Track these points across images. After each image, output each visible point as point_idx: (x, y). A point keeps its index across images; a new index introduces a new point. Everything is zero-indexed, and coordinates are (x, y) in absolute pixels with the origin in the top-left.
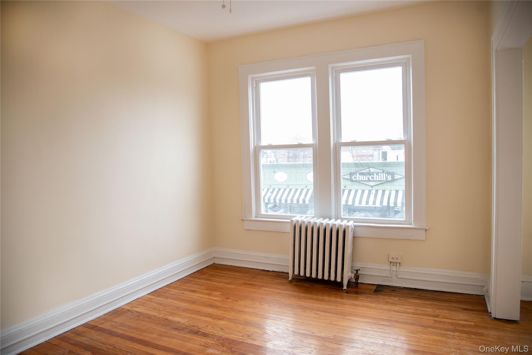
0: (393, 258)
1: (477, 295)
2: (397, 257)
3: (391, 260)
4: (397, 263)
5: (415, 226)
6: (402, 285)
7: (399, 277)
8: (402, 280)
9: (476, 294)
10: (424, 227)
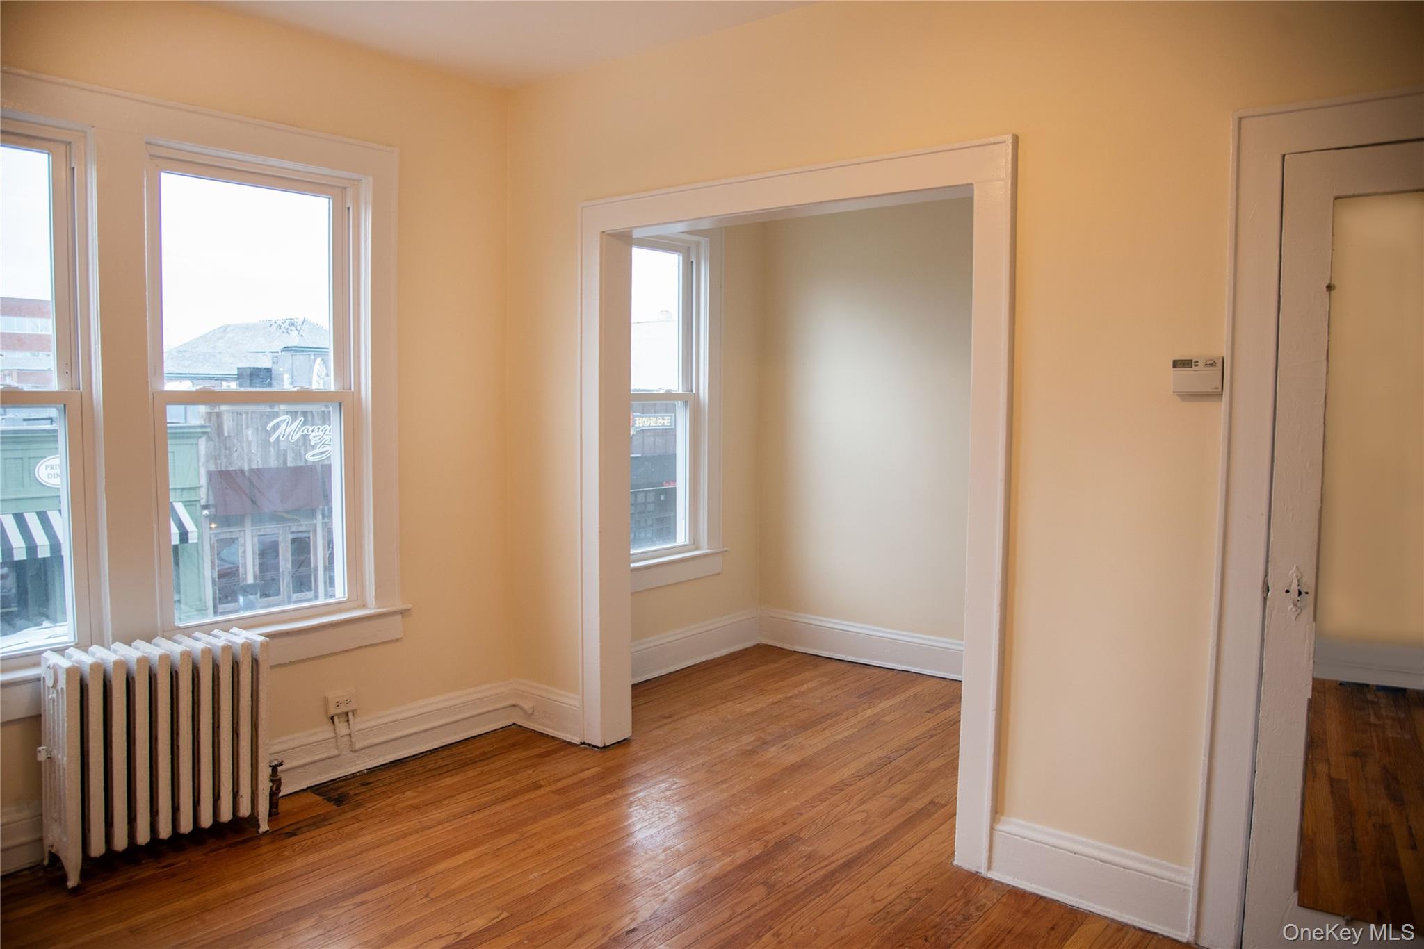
0: (338, 705)
1: (503, 728)
2: (347, 698)
3: (333, 711)
4: (347, 714)
5: (379, 608)
6: (366, 764)
7: (358, 746)
8: (364, 751)
9: (501, 726)
10: (400, 606)
